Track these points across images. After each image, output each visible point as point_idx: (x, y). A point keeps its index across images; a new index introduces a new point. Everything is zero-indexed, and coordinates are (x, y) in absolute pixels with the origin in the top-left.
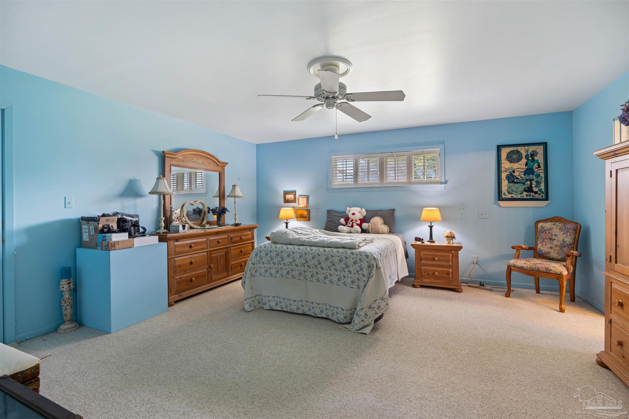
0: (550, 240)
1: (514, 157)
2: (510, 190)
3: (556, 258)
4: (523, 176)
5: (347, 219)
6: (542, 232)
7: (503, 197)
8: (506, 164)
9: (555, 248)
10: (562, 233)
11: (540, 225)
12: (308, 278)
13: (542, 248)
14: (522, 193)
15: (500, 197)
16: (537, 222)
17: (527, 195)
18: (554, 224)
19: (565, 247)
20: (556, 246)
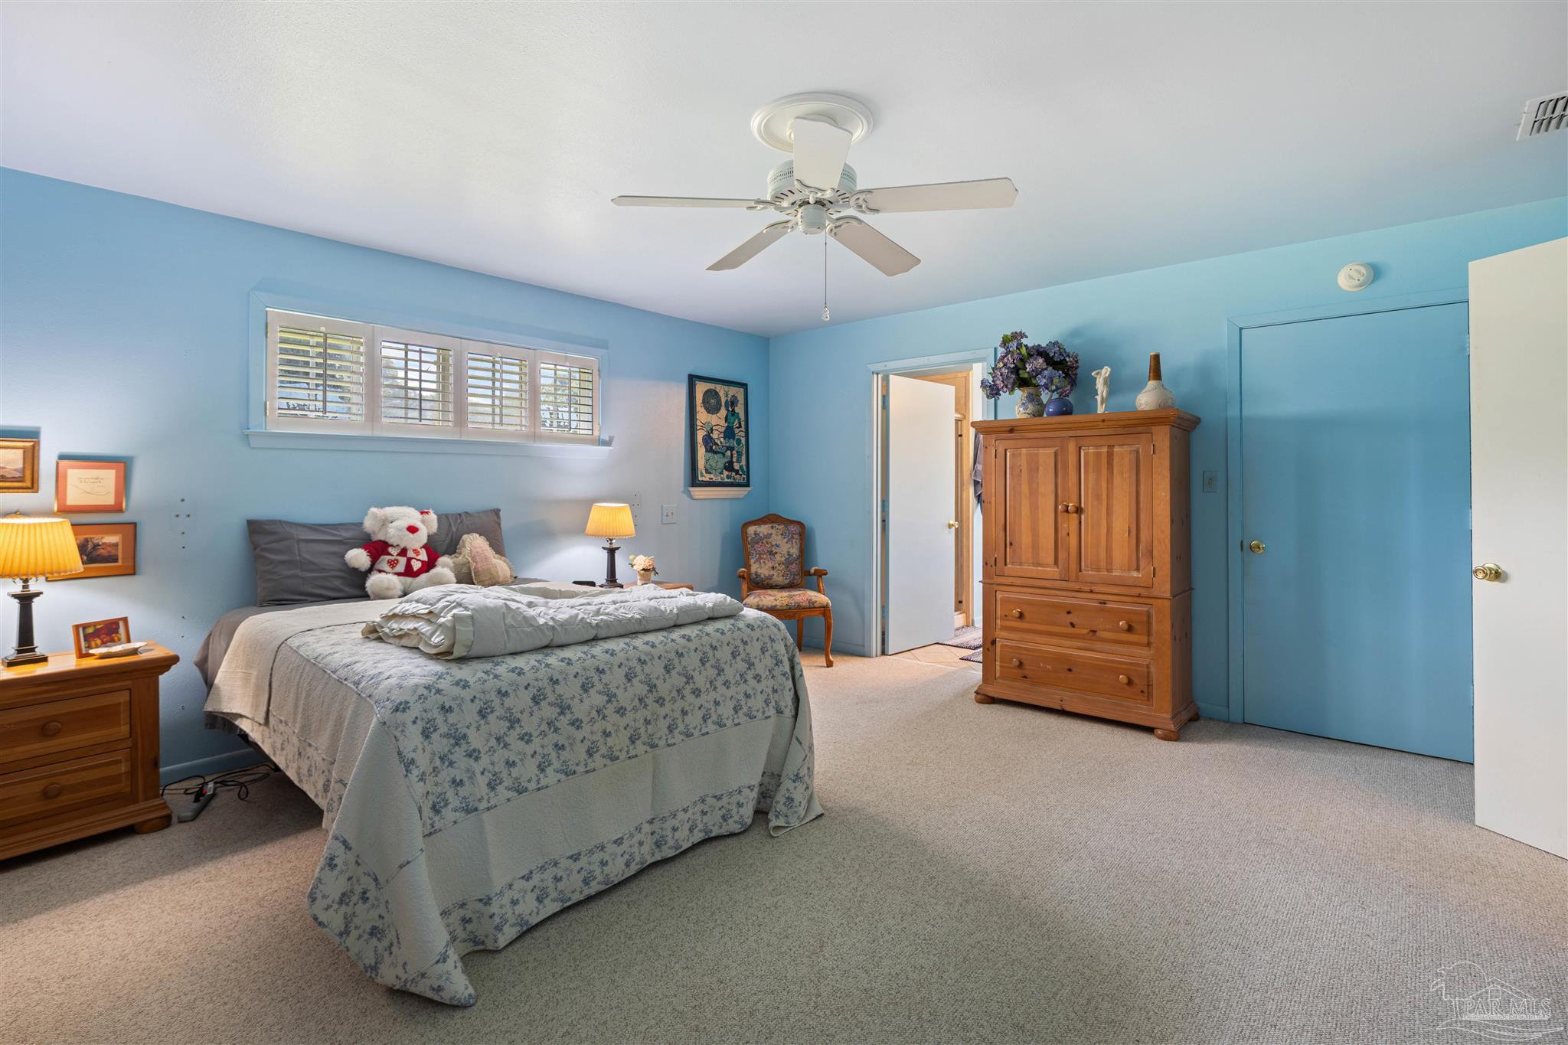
0: (770, 554)
1: (712, 403)
2: (708, 466)
3: (781, 584)
4: (722, 440)
5: (378, 549)
6: (757, 543)
7: (700, 479)
8: (702, 416)
9: (778, 567)
10: (786, 540)
11: (751, 530)
12: (660, 738)
13: (759, 571)
14: (721, 473)
15: (694, 481)
16: (746, 525)
17: (728, 477)
18: (772, 527)
19: (792, 564)
20: (779, 564)
